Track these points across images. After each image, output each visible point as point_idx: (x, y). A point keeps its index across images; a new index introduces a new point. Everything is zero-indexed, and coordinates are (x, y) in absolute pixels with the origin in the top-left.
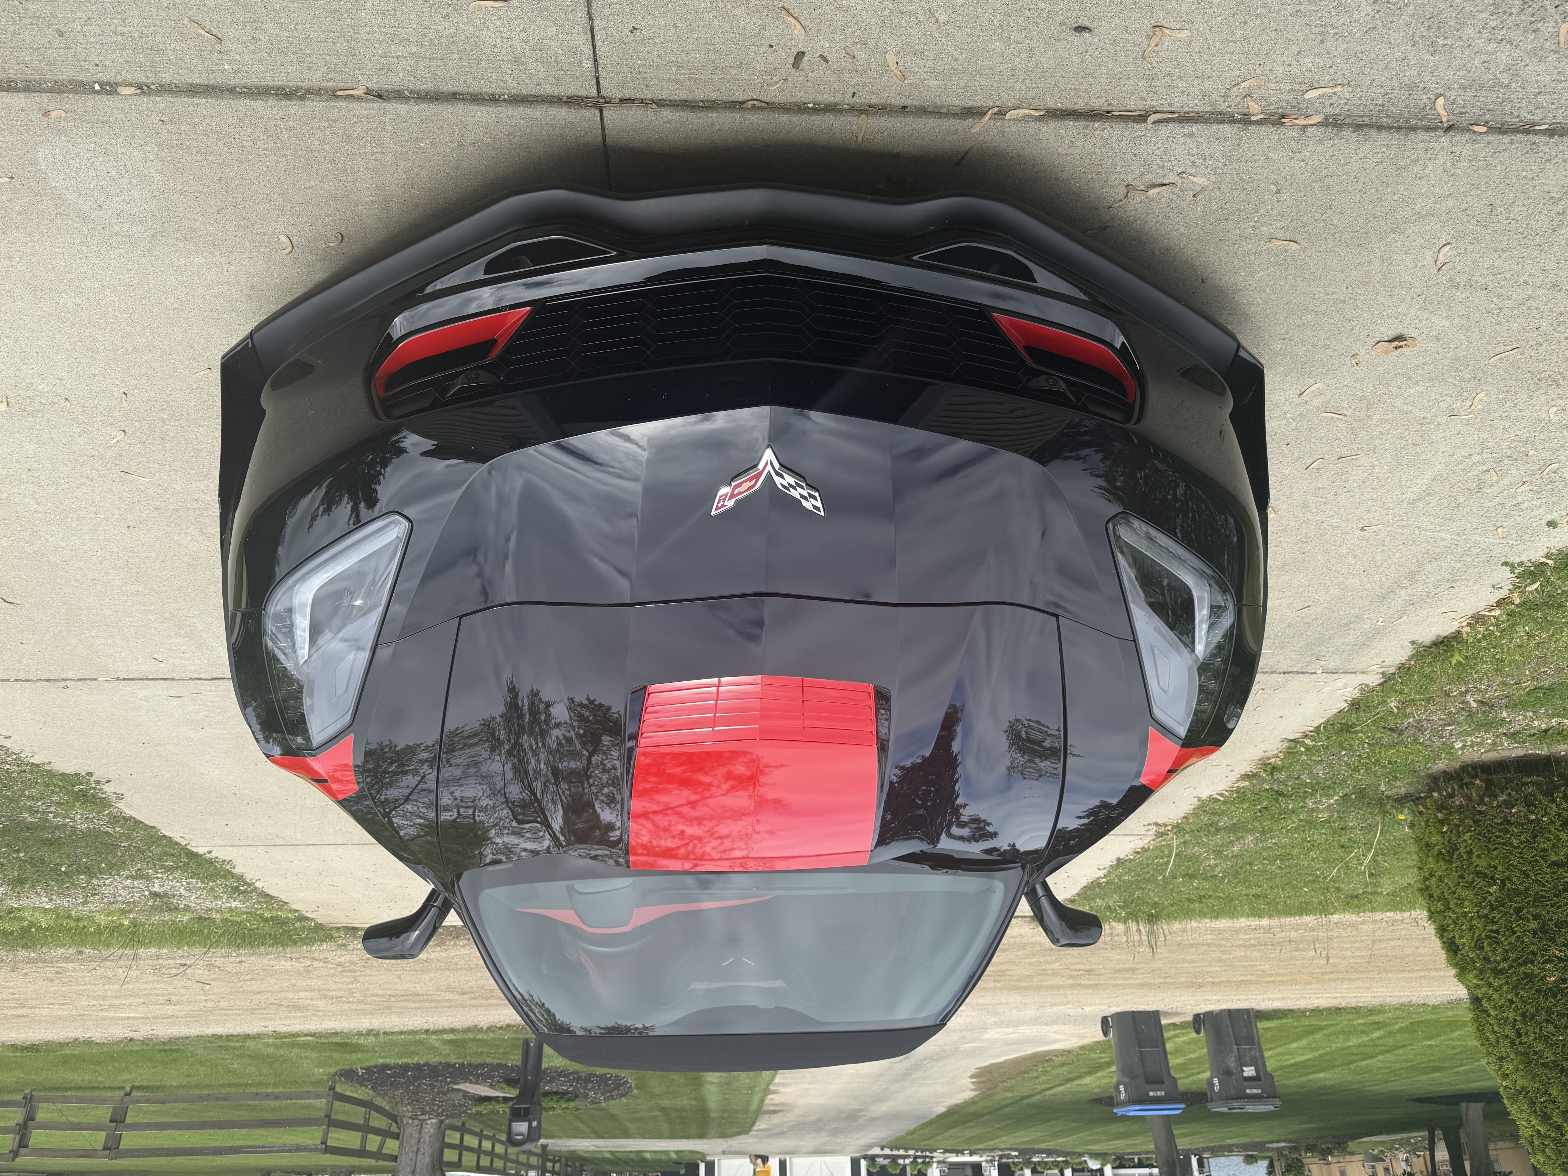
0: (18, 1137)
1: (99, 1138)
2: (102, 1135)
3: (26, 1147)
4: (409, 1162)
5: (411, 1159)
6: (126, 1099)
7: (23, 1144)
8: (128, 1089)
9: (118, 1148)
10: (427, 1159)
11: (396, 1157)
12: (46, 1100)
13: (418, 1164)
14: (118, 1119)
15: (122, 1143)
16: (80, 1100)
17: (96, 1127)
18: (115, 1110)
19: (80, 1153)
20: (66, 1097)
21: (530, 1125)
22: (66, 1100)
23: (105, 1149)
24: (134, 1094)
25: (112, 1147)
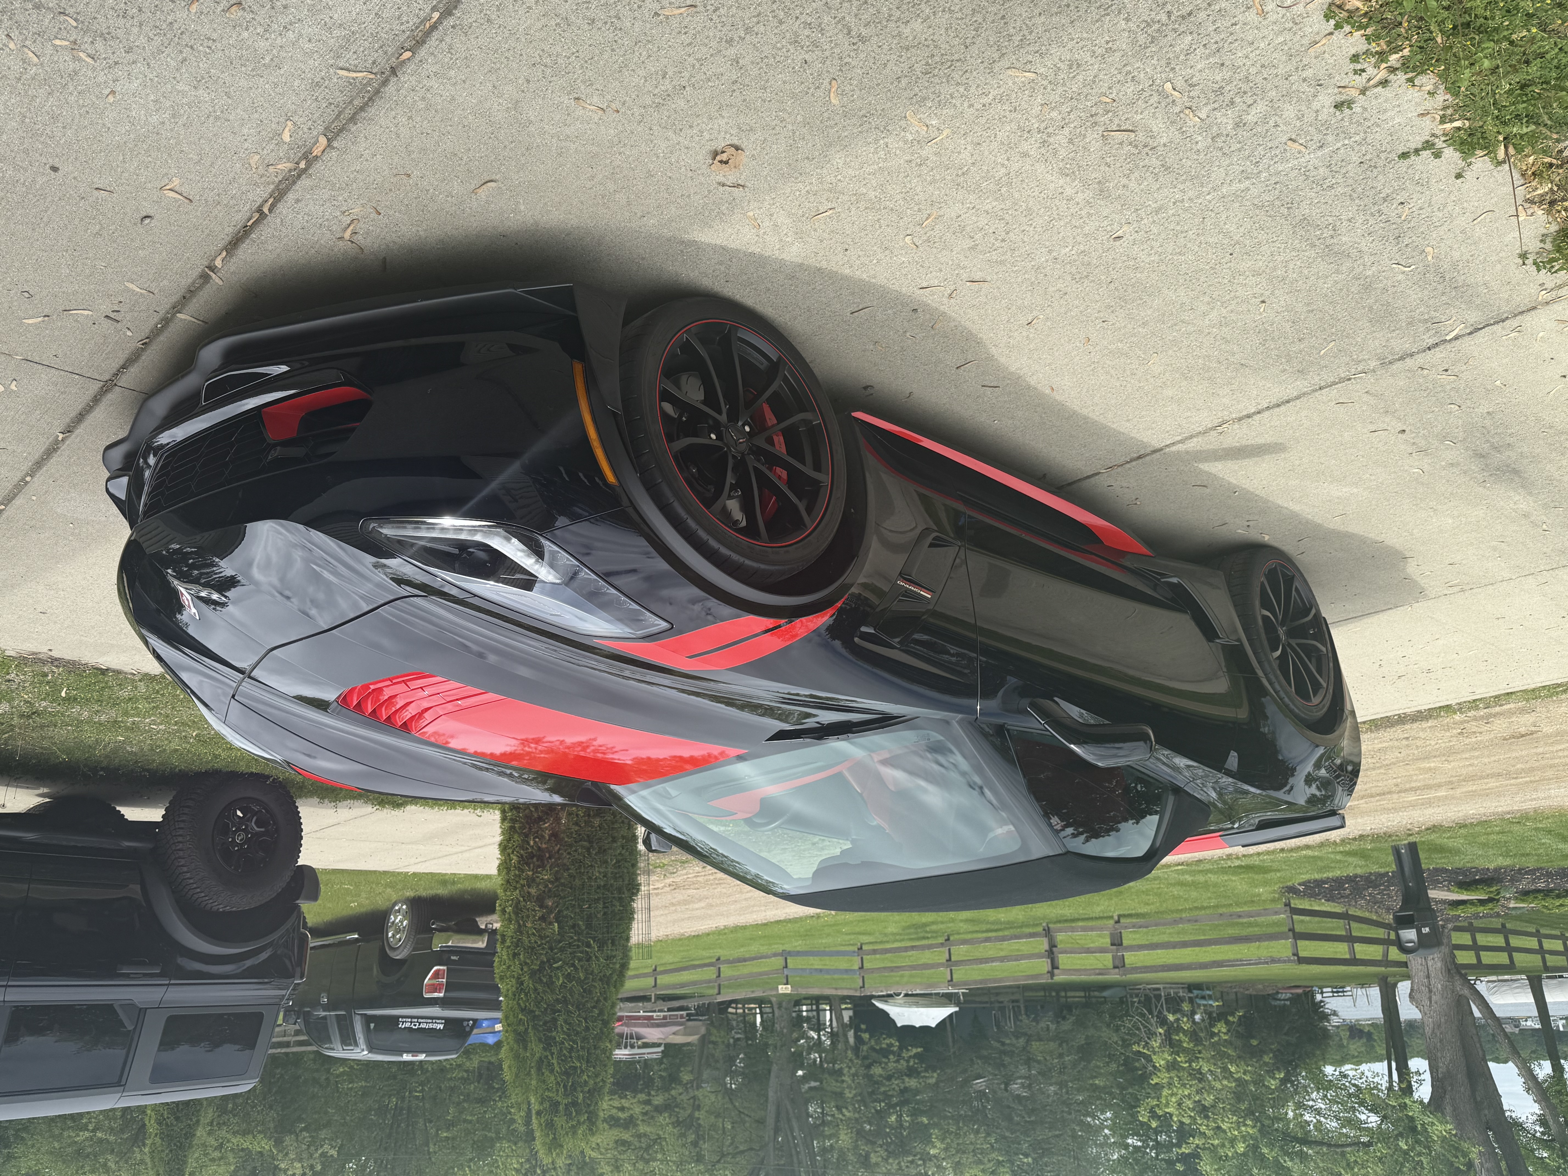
0: (1049, 961)
1: (1107, 960)
2: (1109, 956)
3: (1058, 968)
4: (1420, 967)
5: (1421, 965)
6: (1117, 926)
7: (1054, 966)
8: (1116, 918)
9: (1124, 966)
10: (1439, 964)
11: (1406, 963)
12: (1060, 930)
13: (1430, 969)
14: (1117, 942)
15: (1126, 960)
16: (1084, 929)
17: (1102, 950)
18: (1112, 936)
19: (1097, 971)
20: (1073, 927)
21: (1419, 933)
22: (1073, 930)
23: (1115, 967)
24: (1122, 920)
25: (1119, 964)
